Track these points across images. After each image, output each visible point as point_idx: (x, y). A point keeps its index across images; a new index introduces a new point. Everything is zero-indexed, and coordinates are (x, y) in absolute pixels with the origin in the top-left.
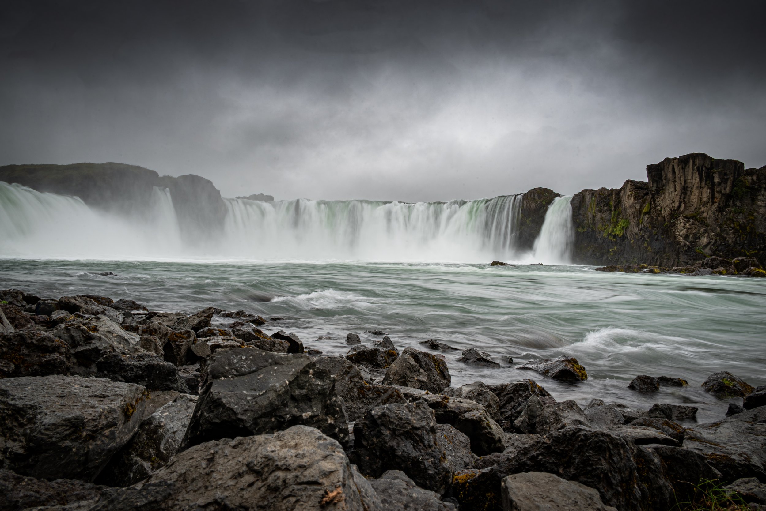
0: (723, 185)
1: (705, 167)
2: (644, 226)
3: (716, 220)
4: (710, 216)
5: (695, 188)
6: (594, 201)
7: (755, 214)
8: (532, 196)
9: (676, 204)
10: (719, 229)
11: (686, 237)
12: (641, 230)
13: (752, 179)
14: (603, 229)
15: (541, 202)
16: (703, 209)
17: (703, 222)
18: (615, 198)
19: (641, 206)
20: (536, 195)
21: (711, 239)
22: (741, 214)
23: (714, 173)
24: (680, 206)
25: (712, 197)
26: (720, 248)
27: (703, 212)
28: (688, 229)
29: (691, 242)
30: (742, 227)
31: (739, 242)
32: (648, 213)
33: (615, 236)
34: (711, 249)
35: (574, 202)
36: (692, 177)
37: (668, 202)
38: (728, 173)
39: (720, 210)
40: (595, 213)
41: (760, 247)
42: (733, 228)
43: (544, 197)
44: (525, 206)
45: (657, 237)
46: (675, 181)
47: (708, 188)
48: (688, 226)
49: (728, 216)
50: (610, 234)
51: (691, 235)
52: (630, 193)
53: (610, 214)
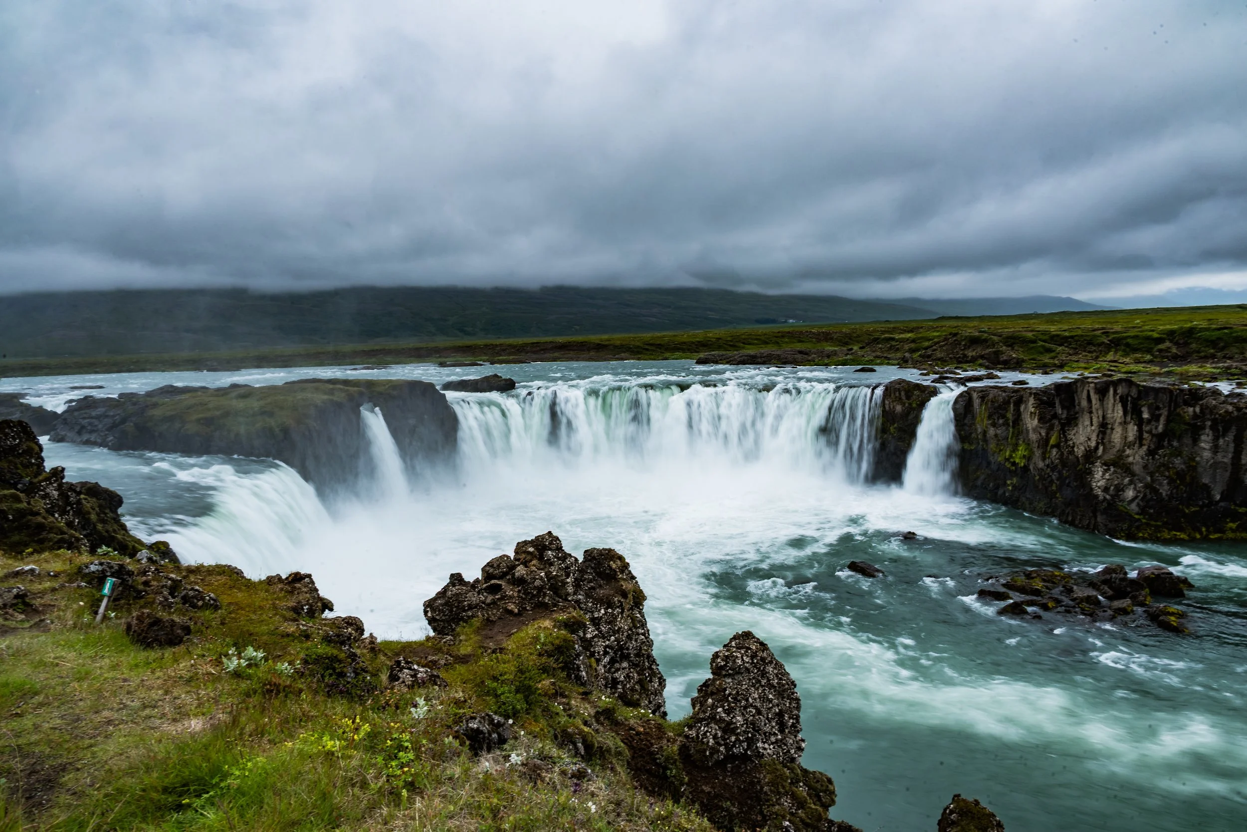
0: (1153, 423)
1: (1131, 396)
2: (1052, 463)
3: (1145, 467)
4: (1138, 461)
5: (1117, 424)
6: (985, 409)
7: (1198, 459)
8: (897, 394)
9: (1093, 444)
10: (1149, 479)
11: (1106, 489)
12: (1048, 466)
13: (1194, 411)
14: (998, 450)
15: (910, 404)
16: (1128, 452)
17: (1127, 469)
18: (1014, 410)
19: (1047, 434)
20: (903, 393)
21: (1139, 492)
22: (1179, 458)
23: (1143, 406)
24: (1097, 448)
25: (1140, 438)
26: (1151, 503)
27: (1128, 456)
28: (1108, 480)
29: (1111, 496)
30: (1180, 475)
31: (1175, 496)
32: (1057, 446)
33: (1014, 464)
34: (1138, 505)
35: (957, 406)
36: (1113, 410)
37: (1082, 439)
38: (1161, 406)
39: (1151, 453)
40: (986, 427)
41: (1203, 502)
42: (1167, 477)
43: (914, 397)
44: (887, 407)
45: (1069, 482)
46: (1091, 412)
47: (1135, 424)
48: (1107, 476)
49: (1161, 461)
50: (1007, 460)
51: (1112, 488)
52: (1033, 410)
53: (1007, 429)
